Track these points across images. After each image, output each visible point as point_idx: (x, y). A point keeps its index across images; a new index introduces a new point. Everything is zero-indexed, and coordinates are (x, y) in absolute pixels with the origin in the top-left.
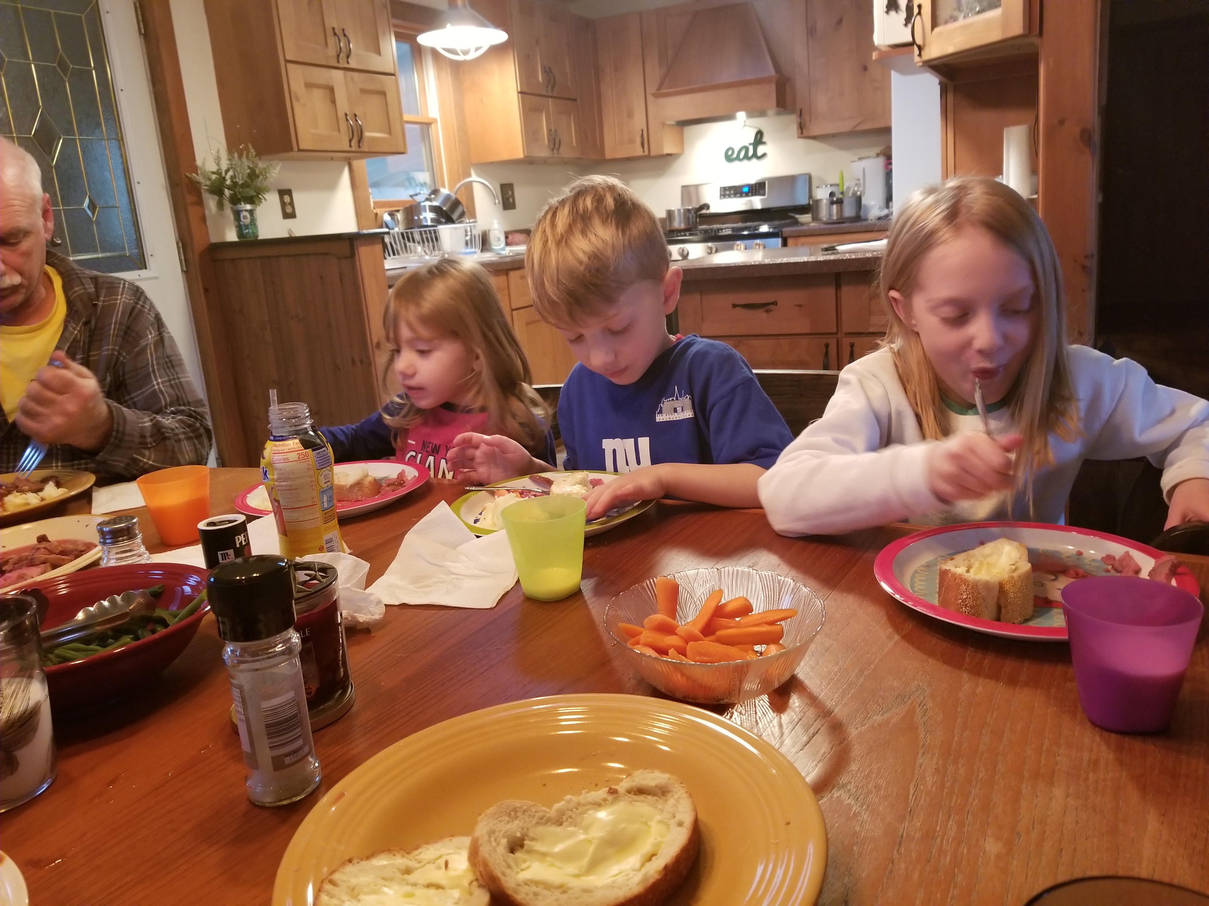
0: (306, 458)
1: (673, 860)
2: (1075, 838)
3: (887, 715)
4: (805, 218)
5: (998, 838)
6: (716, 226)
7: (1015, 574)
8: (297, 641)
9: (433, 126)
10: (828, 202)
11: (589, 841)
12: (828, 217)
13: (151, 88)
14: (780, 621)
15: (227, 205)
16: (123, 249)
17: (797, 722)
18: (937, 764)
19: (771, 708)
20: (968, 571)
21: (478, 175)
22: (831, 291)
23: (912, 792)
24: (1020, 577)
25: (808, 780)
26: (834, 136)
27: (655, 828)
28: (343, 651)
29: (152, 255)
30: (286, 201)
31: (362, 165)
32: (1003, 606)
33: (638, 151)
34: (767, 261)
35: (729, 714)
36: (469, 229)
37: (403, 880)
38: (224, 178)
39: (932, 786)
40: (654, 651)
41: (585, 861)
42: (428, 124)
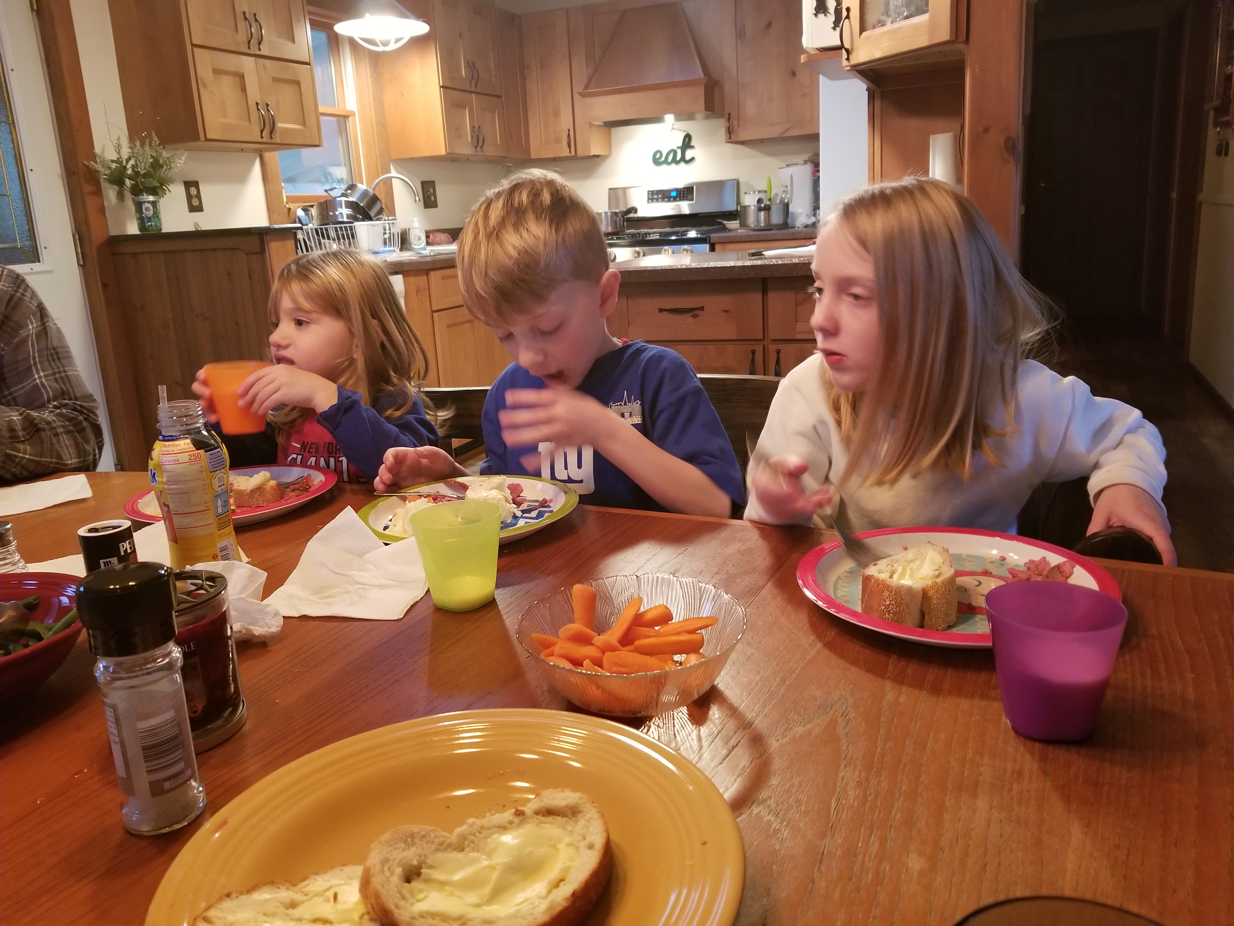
0: (198, 459)
1: (582, 885)
2: (999, 853)
3: (810, 726)
4: (733, 224)
5: (921, 854)
6: (643, 231)
7: (939, 580)
8: (178, 655)
9: (350, 118)
10: (756, 209)
11: (492, 868)
12: (755, 223)
13: (46, 69)
14: (701, 629)
15: (128, 196)
16: (15, 241)
17: (717, 734)
18: (860, 776)
19: (690, 721)
20: (891, 577)
21: (398, 171)
22: (757, 297)
23: (833, 806)
24: (943, 583)
25: (726, 796)
26: (762, 141)
27: (564, 852)
28: (233, 666)
29: (45, 248)
30: (192, 194)
31: (273, 157)
32: (926, 613)
33: (565, 152)
34: (694, 265)
35: (646, 728)
36: (387, 227)
37: (287, 915)
38: (125, 167)
39: (854, 801)
40: (568, 663)
41: (487, 890)
42: (346, 117)
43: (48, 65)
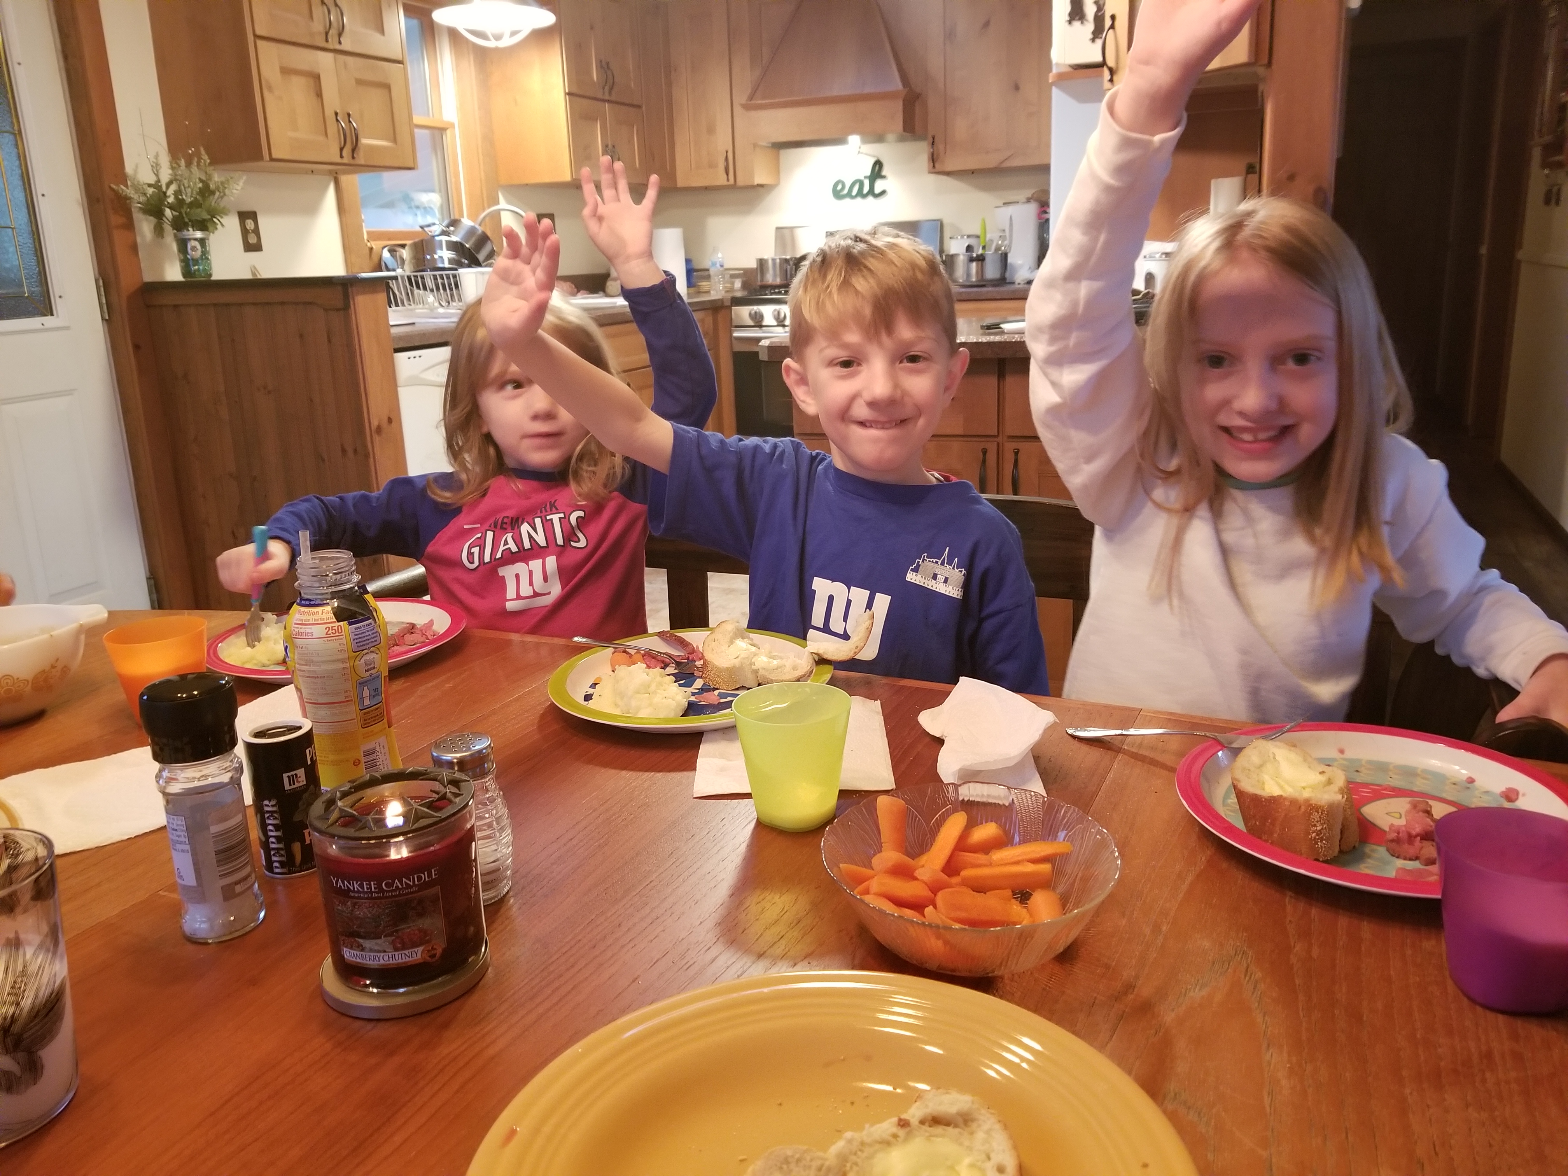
0: (337, 634)
3: (1207, 990)
9: (448, 132)
10: (966, 258)
12: (965, 277)
13: (62, 63)
15: (169, 230)
16: (20, 286)
18: (1289, 1061)
21: (509, 202)
22: (992, 381)
23: (1267, 1102)
26: (973, 173)
29: (60, 297)
30: (248, 228)
31: (354, 181)
33: (721, 180)
38: (165, 193)
39: (1291, 1094)
40: (888, 901)
42: (442, 130)
43: (66, 58)
